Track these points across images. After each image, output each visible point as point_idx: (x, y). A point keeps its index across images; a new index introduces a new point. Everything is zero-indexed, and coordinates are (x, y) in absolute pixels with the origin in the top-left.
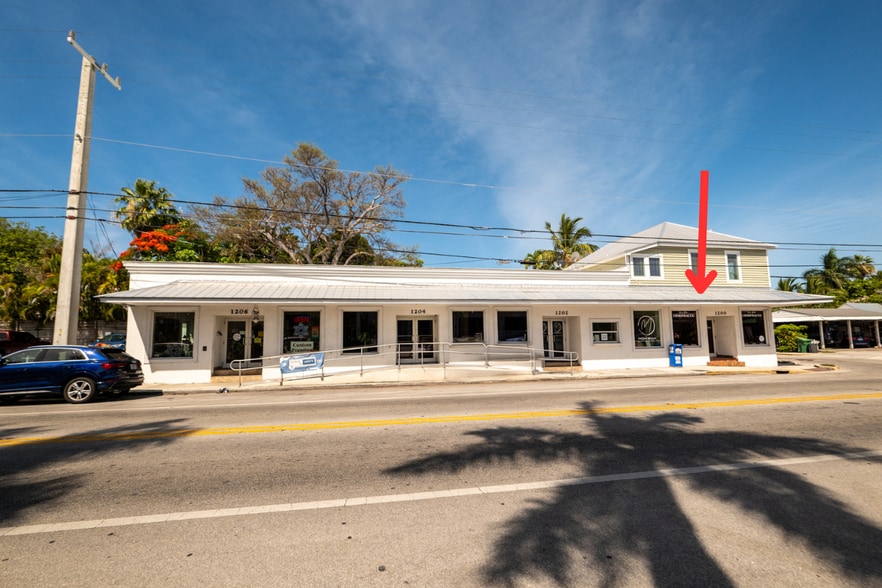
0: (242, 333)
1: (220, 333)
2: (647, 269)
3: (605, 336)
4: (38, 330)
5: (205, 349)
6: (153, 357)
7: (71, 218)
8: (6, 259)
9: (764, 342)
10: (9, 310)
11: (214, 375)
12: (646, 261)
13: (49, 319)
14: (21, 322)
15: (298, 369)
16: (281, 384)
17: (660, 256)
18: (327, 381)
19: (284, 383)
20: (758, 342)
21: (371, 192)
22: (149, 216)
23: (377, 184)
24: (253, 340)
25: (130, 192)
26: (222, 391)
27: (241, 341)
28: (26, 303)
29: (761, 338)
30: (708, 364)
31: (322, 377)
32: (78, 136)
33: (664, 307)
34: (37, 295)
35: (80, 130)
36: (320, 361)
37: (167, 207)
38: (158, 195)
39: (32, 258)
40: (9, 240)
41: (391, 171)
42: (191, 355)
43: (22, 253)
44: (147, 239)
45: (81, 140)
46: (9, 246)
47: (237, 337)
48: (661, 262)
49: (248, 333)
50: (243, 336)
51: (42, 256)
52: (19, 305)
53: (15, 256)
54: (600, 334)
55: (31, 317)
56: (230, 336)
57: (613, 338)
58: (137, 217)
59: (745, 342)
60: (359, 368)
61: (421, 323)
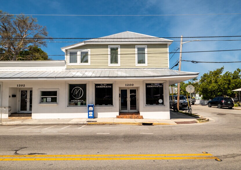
2: (79, 58)
3: (49, 99)
9: (163, 103)
12: (79, 53)
17: (89, 51)
20: (158, 103)
29: (160, 101)
30: (118, 117)
33: (89, 81)
48: (89, 53)
54: (46, 98)
57: (54, 100)
59: (147, 103)
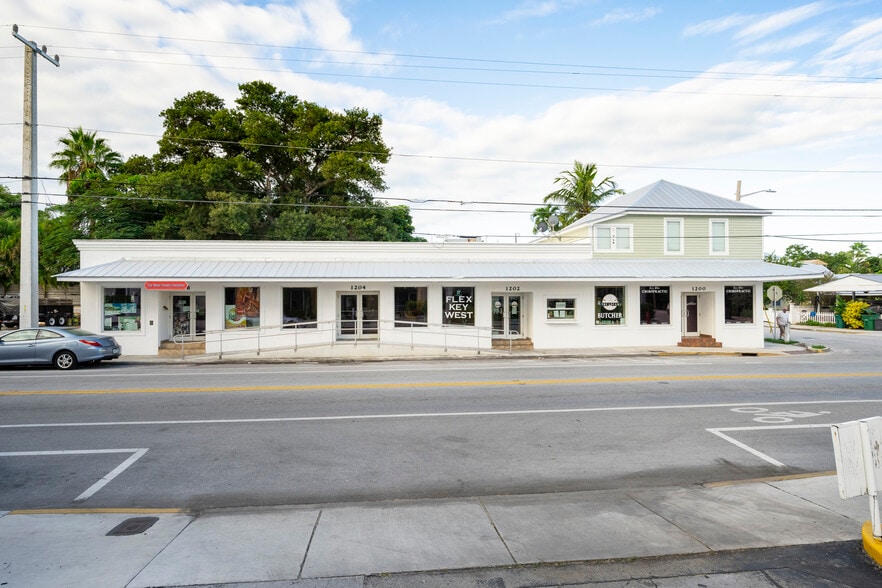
1: (165, 308)
5: (151, 323)
6: (105, 330)
11: (161, 348)
16: (221, 357)
18: (263, 356)
31: (258, 352)
33: (631, 283)
35: (27, 117)
42: (139, 329)
49: (193, 307)
50: (188, 310)
56: (176, 309)
61: (365, 298)
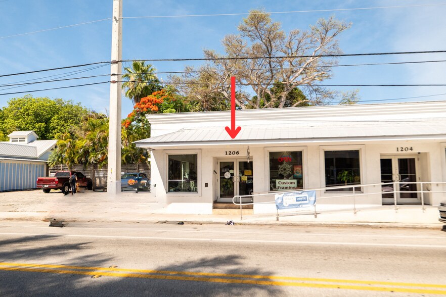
0: (231, 171)
1: (215, 172)
4: (84, 170)
5: (206, 185)
6: (169, 191)
7: (114, 82)
8: (63, 125)
10: (69, 157)
11: (214, 208)
13: (90, 163)
14: (75, 165)
15: (291, 206)
16: (278, 219)
18: (321, 219)
19: (281, 218)
21: (309, 45)
22: (142, 86)
23: (317, 37)
24: (240, 178)
25: (130, 70)
26: (229, 223)
27: (231, 178)
28: (78, 152)
31: (316, 214)
32: (115, 18)
34: (83, 147)
35: (116, 13)
36: (313, 199)
37: (153, 78)
38: (147, 70)
39: (76, 123)
40: (64, 113)
41: (332, 22)
42: (196, 190)
43: (71, 121)
44: (144, 103)
45: (116, 21)
46: (64, 116)
47: (227, 175)
49: (236, 171)
50: (232, 175)
51: (82, 121)
52: (74, 154)
53: (67, 122)
55: (80, 162)
56: (222, 174)
58: (135, 88)
60: (351, 206)
